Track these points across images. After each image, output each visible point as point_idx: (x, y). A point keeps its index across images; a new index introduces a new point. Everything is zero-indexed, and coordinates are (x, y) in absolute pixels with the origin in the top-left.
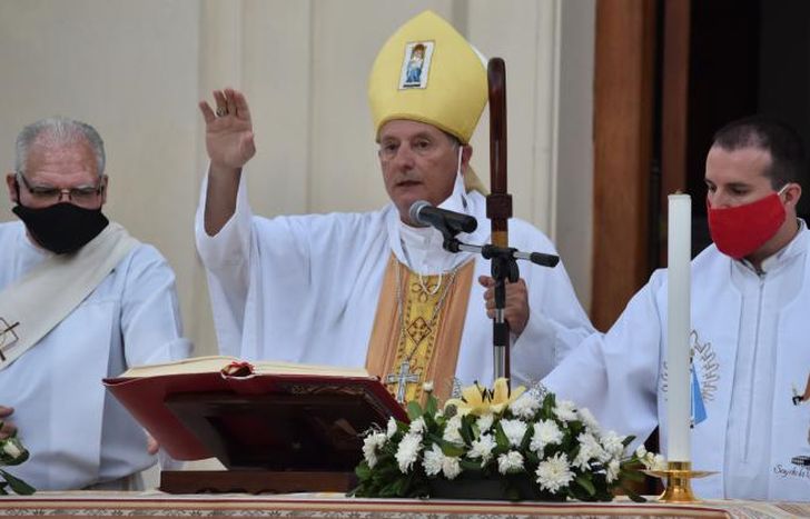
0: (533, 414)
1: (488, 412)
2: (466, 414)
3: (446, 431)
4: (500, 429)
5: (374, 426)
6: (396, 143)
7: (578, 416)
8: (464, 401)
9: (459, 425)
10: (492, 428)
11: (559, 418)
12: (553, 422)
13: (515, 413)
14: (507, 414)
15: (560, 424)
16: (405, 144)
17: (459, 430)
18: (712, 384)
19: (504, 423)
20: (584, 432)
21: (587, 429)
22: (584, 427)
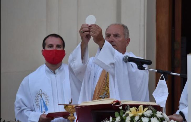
0: (150, 116)
1: (138, 115)
2: (132, 116)
3: (126, 121)
4: (141, 120)
5: (106, 119)
6: (110, 35)
7: (163, 116)
8: (131, 112)
9: (130, 119)
10: (139, 119)
11: (158, 117)
12: (156, 118)
13: (145, 115)
14: (143, 116)
15: (158, 119)
16: (112, 35)
17: (130, 120)
18: (47, 101)
19: (142, 118)
20: (165, 121)
21: (165, 120)
22: (164, 119)
